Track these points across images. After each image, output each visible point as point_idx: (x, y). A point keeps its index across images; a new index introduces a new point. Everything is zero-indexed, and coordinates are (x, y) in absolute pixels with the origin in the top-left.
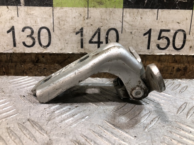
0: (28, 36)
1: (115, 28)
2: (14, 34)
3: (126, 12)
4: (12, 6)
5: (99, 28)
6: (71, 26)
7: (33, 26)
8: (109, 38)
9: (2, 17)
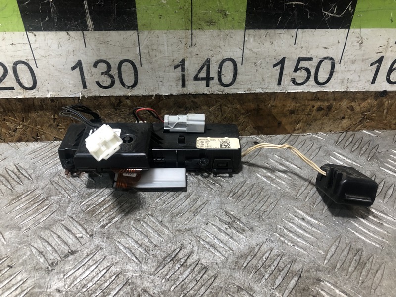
0: (103, 73)
1: (232, 58)
2: (83, 71)
3: (249, 34)
5: (208, 59)
6: (167, 58)
7: (110, 59)
8: (223, 72)
9: (60, 48)
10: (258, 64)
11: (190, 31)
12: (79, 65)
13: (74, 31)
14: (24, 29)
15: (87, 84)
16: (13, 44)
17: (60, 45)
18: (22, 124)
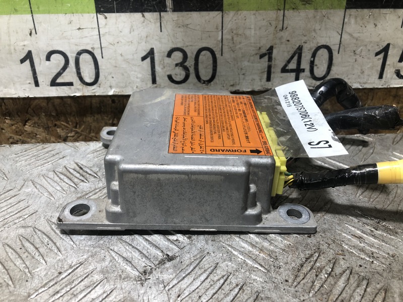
0: (177, 65)
1: (327, 44)
2: (154, 62)
3: (350, 15)
4: (150, 13)
5: (300, 46)
6: (253, 44)
7: (187, 46)
8: (316, 62)
9: (132, 33)
10: (358, 52)
11: (282, 12)
12: (151, 54)
13: (150, 12)
14: (94, 11)
15: (157, 79)
16: (79, 29)
17: (132, 30)
18: (74, 131)
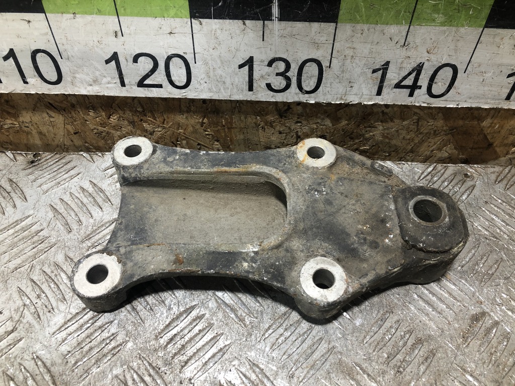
0: (278, 74)
1: (454, 63)
2: (253, 71)
5: (421, 63)
8: (437, 80)
11: (407, 27)
12: (250, 62)
13: (252, 19)
14: (188, 16)
15: (255, 85)
16: (171, 33)
17: (230, 37)
18: (161, 127)
